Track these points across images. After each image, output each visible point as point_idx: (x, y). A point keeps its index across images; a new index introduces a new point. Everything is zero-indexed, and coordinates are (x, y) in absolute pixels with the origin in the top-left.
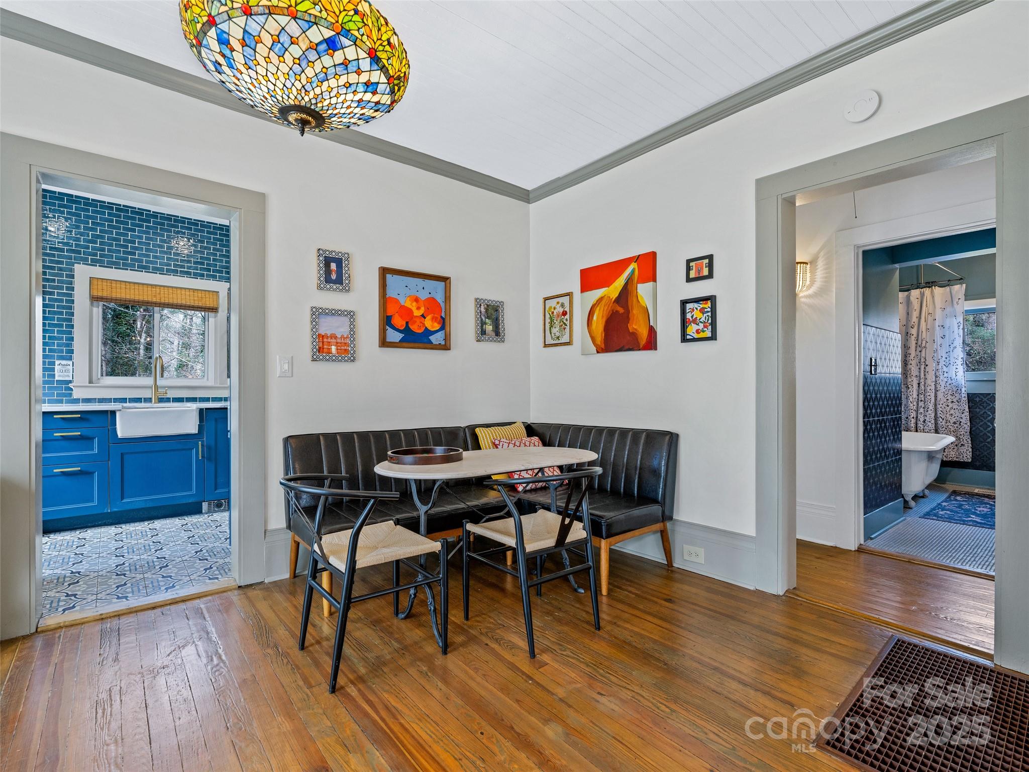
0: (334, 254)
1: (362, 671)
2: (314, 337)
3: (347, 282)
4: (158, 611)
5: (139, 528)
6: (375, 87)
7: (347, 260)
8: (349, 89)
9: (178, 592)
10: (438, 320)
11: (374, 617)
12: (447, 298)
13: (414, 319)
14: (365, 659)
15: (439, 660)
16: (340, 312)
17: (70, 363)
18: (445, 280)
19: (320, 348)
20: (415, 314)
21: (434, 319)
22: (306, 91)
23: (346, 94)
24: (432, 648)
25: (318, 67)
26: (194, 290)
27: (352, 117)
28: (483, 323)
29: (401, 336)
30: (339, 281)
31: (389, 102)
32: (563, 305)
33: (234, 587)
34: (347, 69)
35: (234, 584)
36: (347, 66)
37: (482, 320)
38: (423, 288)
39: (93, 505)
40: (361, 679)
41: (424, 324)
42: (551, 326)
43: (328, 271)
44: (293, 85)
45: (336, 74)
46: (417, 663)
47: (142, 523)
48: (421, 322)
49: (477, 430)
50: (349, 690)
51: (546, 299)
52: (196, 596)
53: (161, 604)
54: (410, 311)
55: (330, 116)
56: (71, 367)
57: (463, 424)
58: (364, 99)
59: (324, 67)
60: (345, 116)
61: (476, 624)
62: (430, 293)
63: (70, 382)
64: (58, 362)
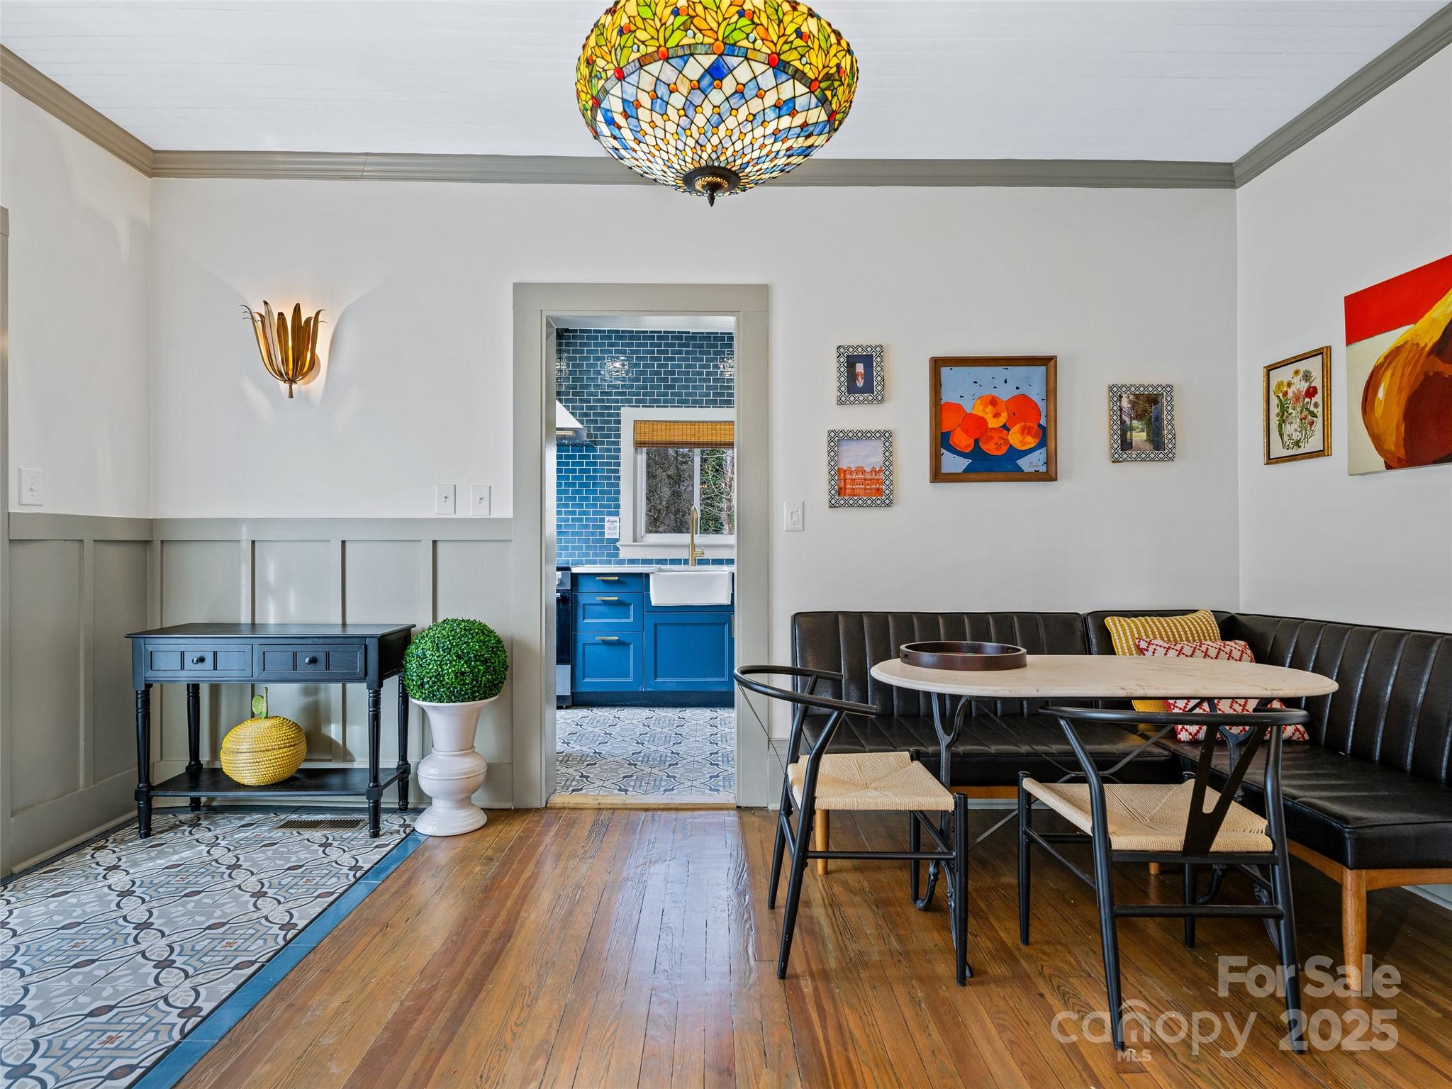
0: (860, 349)
1: (832, 964)
2: (833, 473)
3: (879, 388)
4: (650, 813)
5: (670, 715)
6: (791, 105)
7: (880, 355)
8: (755, 122)
9: (673, 797)
10: (1034, 431)
11: (883, 895)
12: (1051, 392)
13: (989, 434)
14: (842, 949)
15: (950, 990)
16: (869, 435)
17: (617, 519)
18: (1047, 361)
19: (840, 488)
20: (990, 426)
21: (1025, 431)
22: (701, 146)
23: (752, 130)
24: (946, 968)
25: (707, 108)
27: (776, 157)
28: (1125, 430)
29: (966, 462)
30: (868, 388)
31: (824, 117)
32: (1307, 376)
33: (732, 806)
34: (743, 97)
35: (733, 802)
36: (742, 93)
37: (1123, 422)
38: (1006, 382)
39: (627, 681)
40: (825, 975)
41: (1006, 441)
42: (1282, 422)
43: (852, 376)
44: (685, 144)
45: (732, 109)
46: (914, 981)
47: (674, 709)
48: (1002, 438)
49: (1109, 621)
50: (803, 983)
51: (1270, 369)
52: (689, 807)
53: (654, 807)
54: (981, 422)
55: (744, 166)
56: (617, 524)
57: (1083, 608)
58: (781, 128)
59: (714, 107)
60: (763, 159)
61: (1040, 955)
62: (1018, 388)
63: (617, 540)
64: (607, 519)
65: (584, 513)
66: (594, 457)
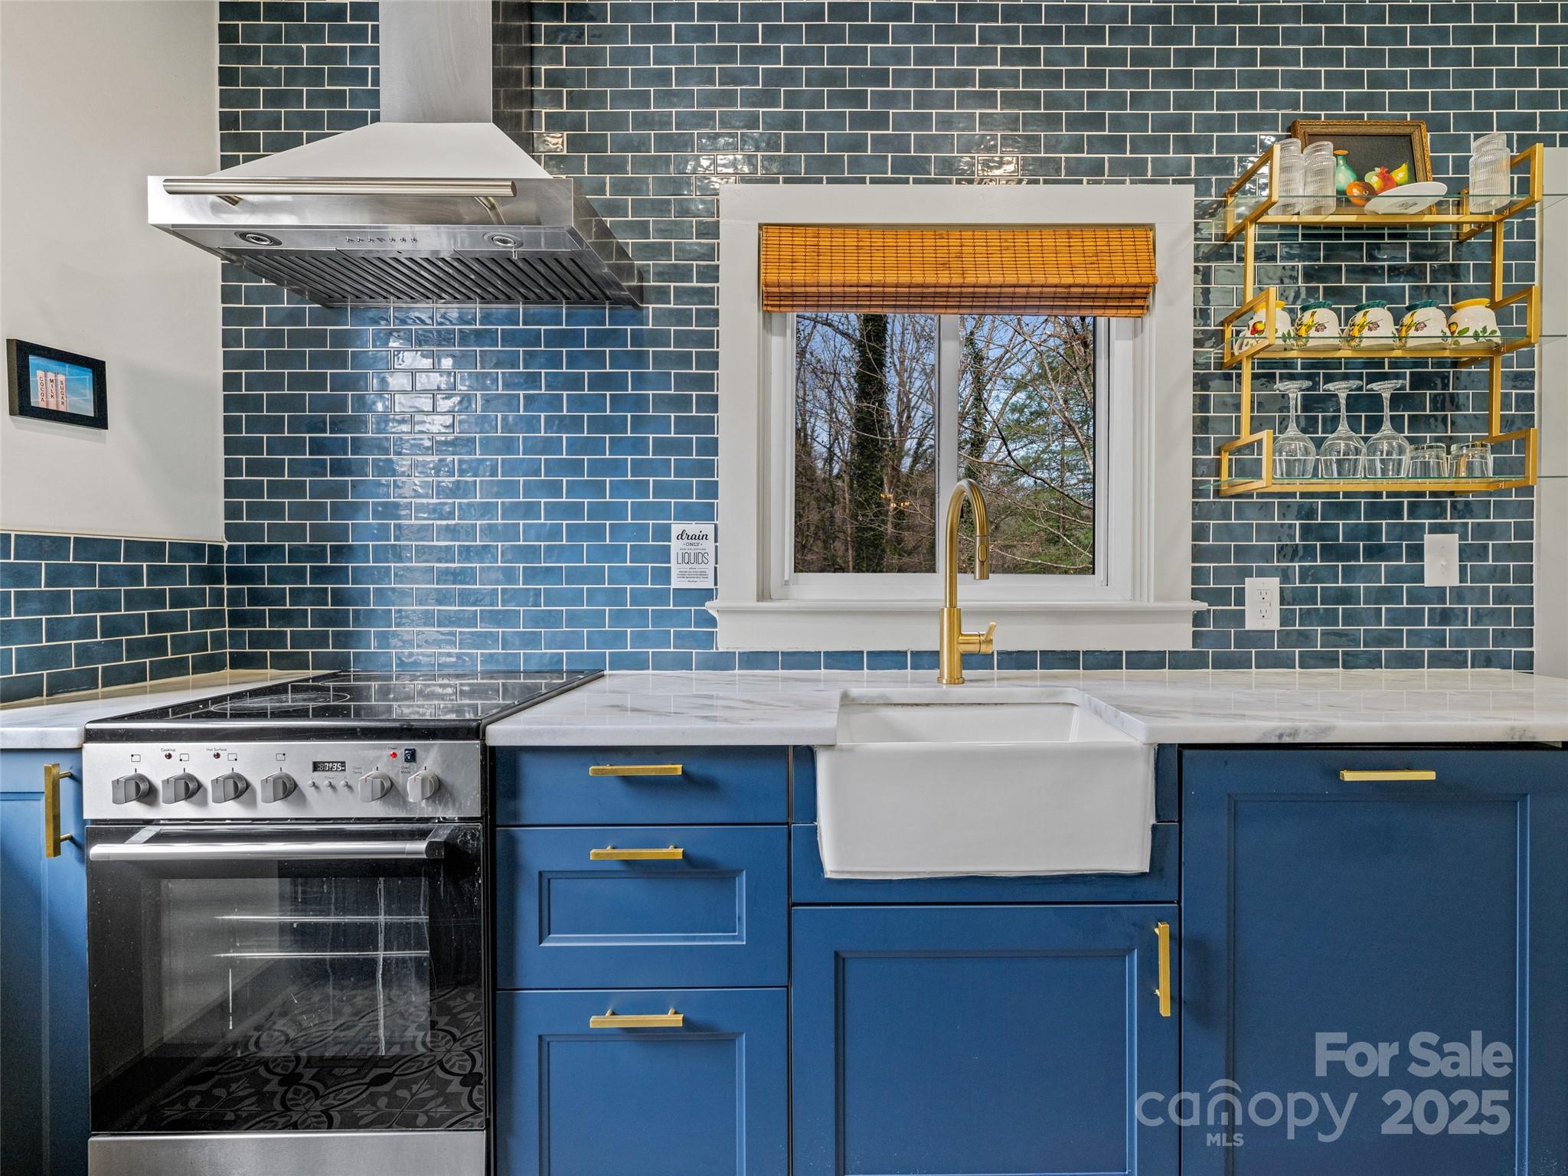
17: (707, 528)
26: (1069, 229)
56: (709, 545)
63: (709, 594)
64: (676, 528)
65: (608, 511)
66: (638, 338)
